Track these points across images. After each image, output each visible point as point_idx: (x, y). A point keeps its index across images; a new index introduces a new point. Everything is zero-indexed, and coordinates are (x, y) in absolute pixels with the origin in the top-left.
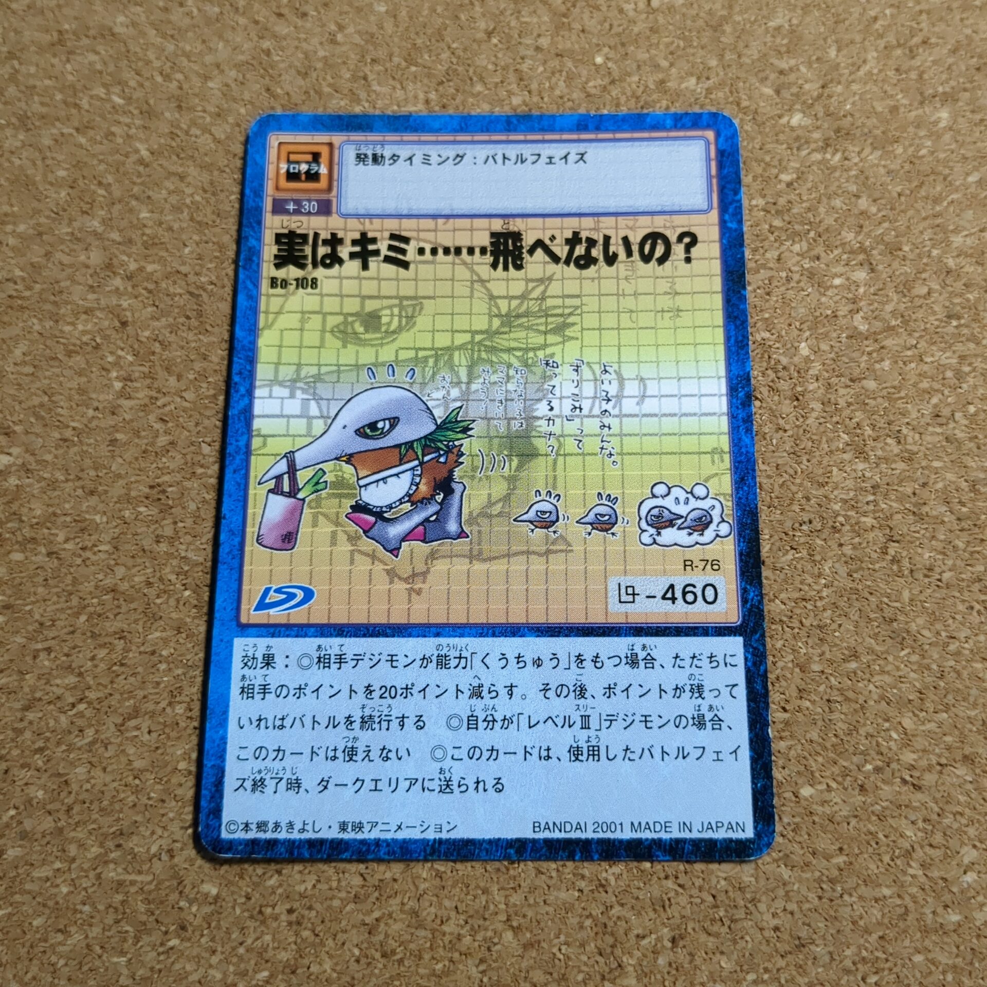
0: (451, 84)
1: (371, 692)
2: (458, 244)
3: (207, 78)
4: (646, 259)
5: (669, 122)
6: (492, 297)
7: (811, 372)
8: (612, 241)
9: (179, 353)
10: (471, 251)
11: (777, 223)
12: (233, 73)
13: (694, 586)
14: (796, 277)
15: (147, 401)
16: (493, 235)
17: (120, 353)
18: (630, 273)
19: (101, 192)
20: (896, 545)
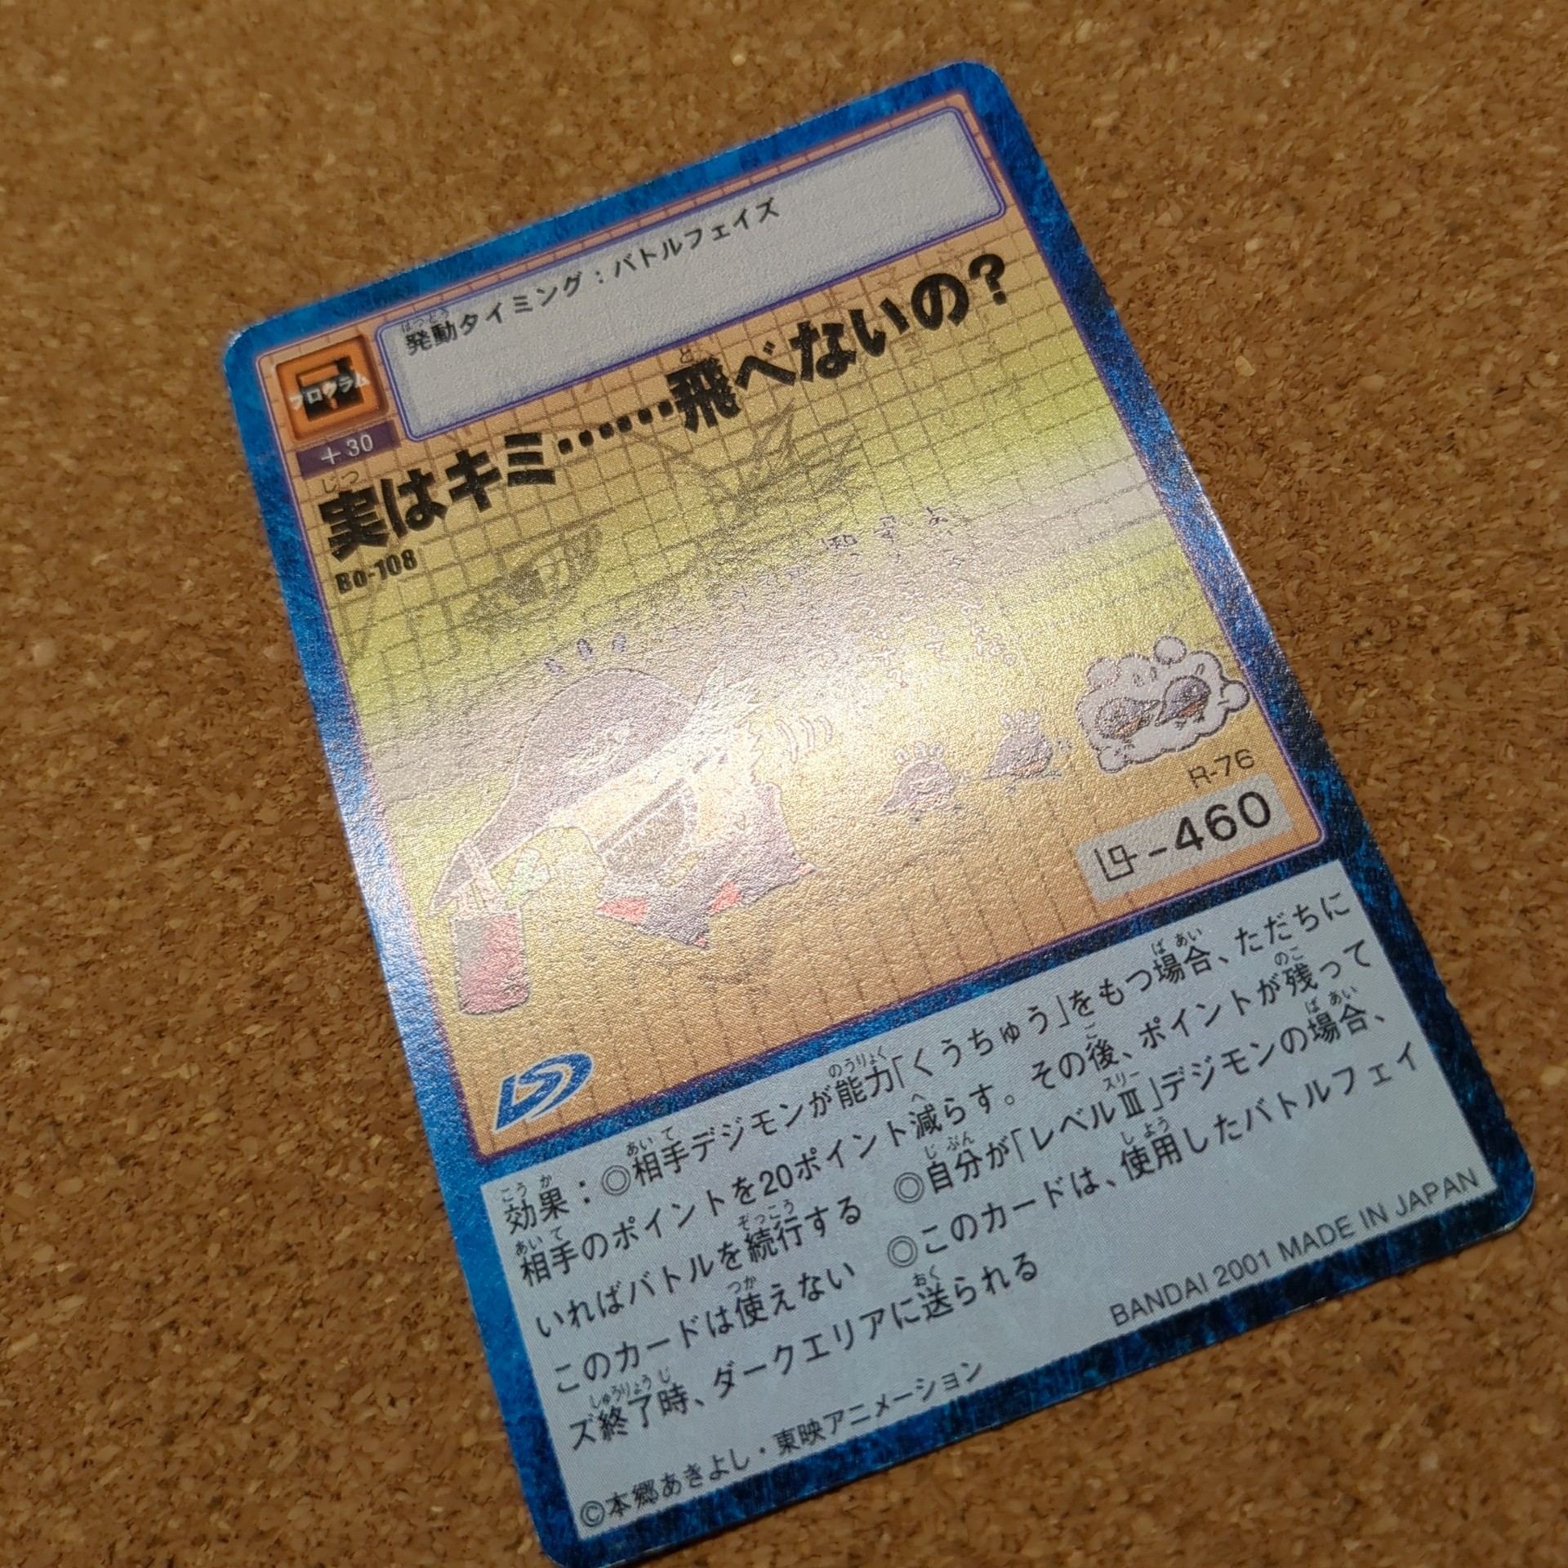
0: (518, 179)
1: (747, 1190)
2: (619, 413)
3: (126, 315)
4: (933, 322)
5: (885, 106)
6: (707, 474)
7: (1269, 397)
8: (867, 314)
9: (227, 754)
10: (645, 416)
11: (1119, 193)
12: (168, 292)
13: (1224, 808)
14: (1184, 263)
15: (199, 849)
16: (671, 378)
17: (131, 789)
18: (916, 353)
19: (18, 548)
20: (1525, 615)
